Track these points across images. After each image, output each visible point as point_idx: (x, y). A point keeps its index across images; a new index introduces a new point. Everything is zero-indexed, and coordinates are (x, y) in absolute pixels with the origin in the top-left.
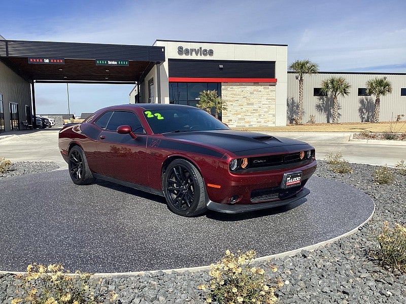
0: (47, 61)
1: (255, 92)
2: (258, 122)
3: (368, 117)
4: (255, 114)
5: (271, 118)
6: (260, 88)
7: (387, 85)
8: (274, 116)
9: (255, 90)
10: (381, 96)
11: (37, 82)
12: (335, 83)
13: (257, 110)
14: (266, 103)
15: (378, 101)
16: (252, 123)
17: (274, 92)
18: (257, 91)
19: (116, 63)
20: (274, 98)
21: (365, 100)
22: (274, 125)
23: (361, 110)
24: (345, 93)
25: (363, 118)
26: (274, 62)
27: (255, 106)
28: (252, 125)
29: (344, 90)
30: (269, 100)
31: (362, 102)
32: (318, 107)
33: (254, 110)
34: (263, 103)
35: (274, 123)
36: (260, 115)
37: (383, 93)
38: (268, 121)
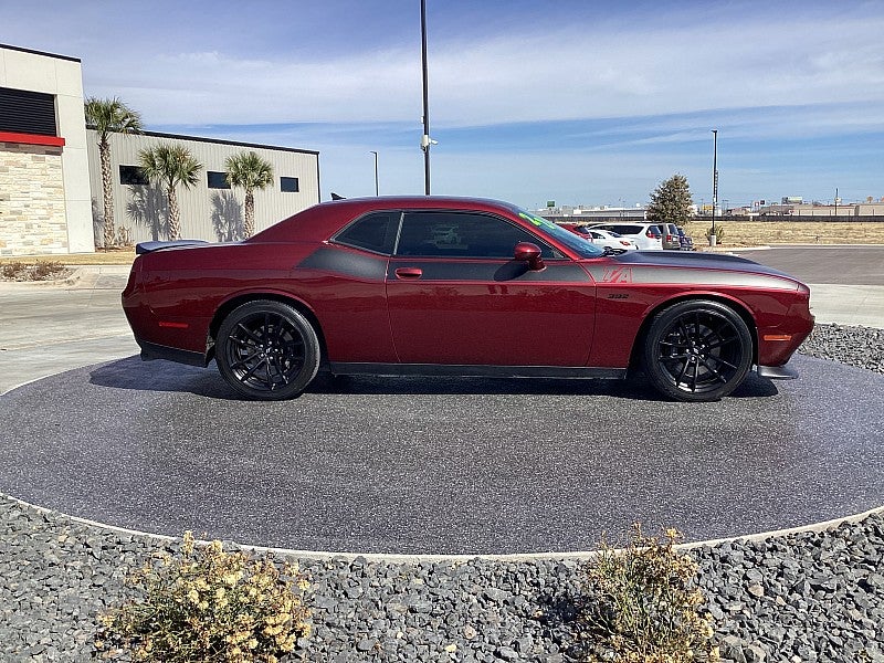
1: (11, 168)
2: (25, 244)
3: (229, 233)
4: (16, 224)
5: (56, 233)
6: (24, 158)
7: (266, 168)
8: (64, 227)
9: (10, 163)
10: (256, 192)
12: (170, 158)
13: (20, 213)
14: (41, 195)
15: (250, 200)
16: (9, 247)
17: (60, 171)
18: (16, 164)
20: (60, 183)
21: (221, 197)
22: (64, 251)
23: (215, 218)
24: (190, 180)
25: (221, 235)
26: (52, 97)
27: (15, 204)
28: (10, 252)
29: (190, 173)
30: (49, 190)
31: (216, 201)
32: (132, 208)
33: (13, 213)
34: (36, 195)
35: (66, 245)
36: (29, 227)
37: (258, 184)
38: (51, 241)
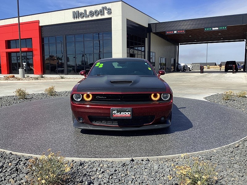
0: (175, 32)
11: (181, 44)
19: (218, 28)
